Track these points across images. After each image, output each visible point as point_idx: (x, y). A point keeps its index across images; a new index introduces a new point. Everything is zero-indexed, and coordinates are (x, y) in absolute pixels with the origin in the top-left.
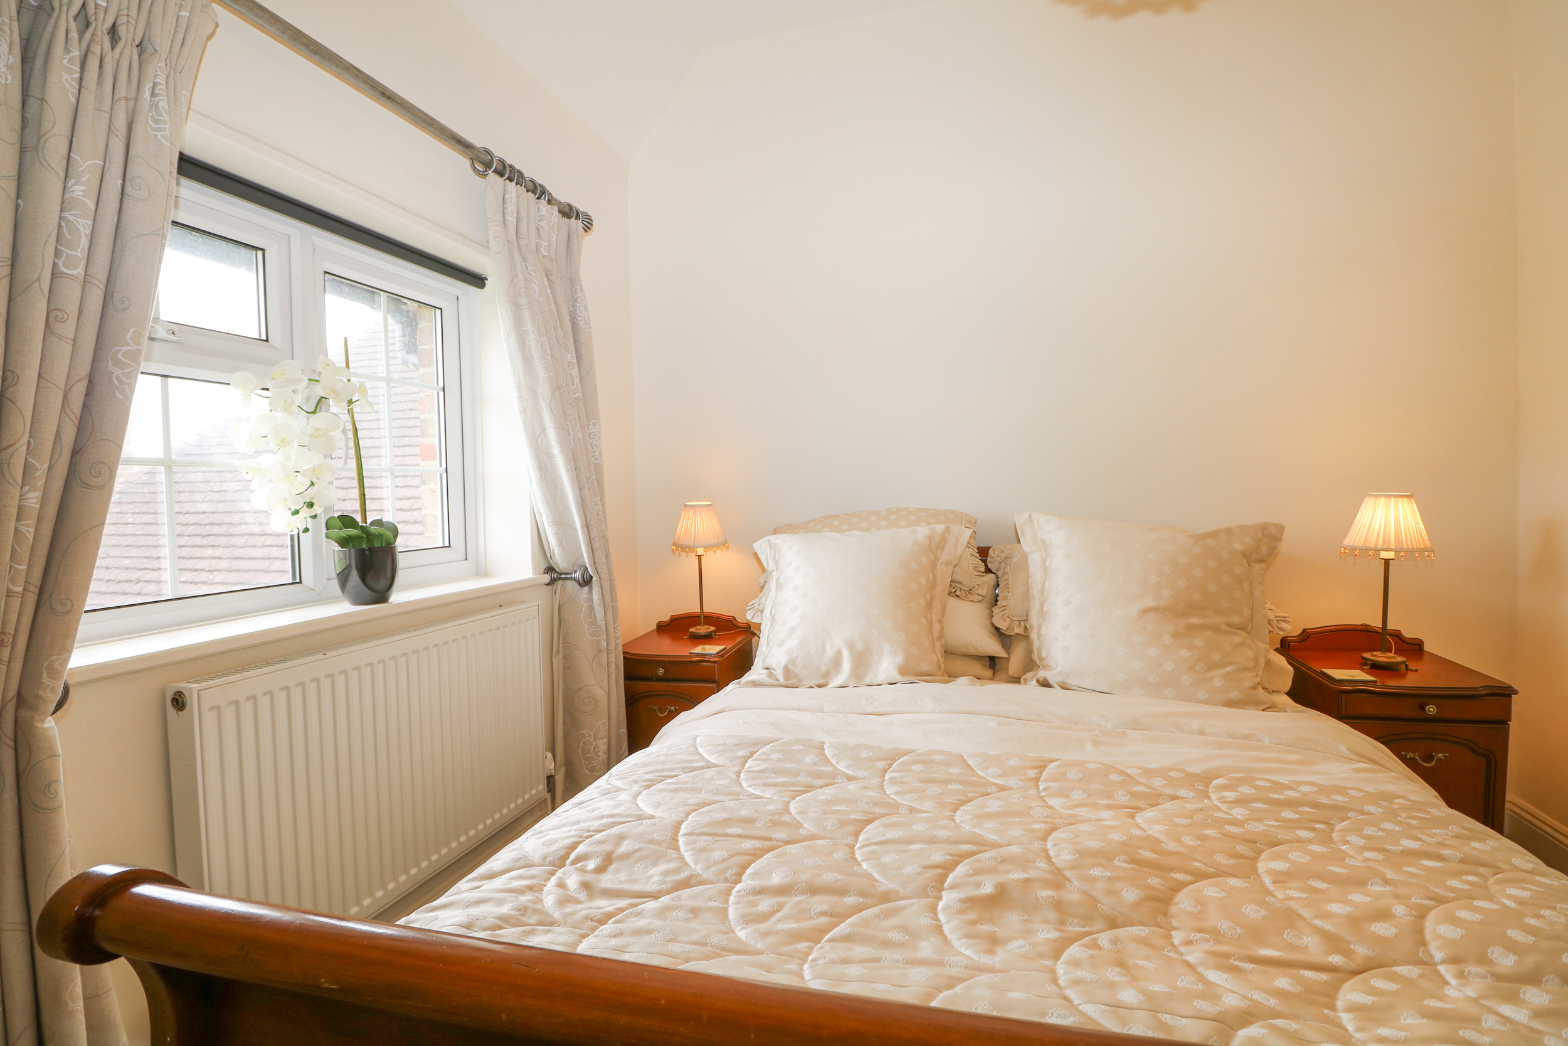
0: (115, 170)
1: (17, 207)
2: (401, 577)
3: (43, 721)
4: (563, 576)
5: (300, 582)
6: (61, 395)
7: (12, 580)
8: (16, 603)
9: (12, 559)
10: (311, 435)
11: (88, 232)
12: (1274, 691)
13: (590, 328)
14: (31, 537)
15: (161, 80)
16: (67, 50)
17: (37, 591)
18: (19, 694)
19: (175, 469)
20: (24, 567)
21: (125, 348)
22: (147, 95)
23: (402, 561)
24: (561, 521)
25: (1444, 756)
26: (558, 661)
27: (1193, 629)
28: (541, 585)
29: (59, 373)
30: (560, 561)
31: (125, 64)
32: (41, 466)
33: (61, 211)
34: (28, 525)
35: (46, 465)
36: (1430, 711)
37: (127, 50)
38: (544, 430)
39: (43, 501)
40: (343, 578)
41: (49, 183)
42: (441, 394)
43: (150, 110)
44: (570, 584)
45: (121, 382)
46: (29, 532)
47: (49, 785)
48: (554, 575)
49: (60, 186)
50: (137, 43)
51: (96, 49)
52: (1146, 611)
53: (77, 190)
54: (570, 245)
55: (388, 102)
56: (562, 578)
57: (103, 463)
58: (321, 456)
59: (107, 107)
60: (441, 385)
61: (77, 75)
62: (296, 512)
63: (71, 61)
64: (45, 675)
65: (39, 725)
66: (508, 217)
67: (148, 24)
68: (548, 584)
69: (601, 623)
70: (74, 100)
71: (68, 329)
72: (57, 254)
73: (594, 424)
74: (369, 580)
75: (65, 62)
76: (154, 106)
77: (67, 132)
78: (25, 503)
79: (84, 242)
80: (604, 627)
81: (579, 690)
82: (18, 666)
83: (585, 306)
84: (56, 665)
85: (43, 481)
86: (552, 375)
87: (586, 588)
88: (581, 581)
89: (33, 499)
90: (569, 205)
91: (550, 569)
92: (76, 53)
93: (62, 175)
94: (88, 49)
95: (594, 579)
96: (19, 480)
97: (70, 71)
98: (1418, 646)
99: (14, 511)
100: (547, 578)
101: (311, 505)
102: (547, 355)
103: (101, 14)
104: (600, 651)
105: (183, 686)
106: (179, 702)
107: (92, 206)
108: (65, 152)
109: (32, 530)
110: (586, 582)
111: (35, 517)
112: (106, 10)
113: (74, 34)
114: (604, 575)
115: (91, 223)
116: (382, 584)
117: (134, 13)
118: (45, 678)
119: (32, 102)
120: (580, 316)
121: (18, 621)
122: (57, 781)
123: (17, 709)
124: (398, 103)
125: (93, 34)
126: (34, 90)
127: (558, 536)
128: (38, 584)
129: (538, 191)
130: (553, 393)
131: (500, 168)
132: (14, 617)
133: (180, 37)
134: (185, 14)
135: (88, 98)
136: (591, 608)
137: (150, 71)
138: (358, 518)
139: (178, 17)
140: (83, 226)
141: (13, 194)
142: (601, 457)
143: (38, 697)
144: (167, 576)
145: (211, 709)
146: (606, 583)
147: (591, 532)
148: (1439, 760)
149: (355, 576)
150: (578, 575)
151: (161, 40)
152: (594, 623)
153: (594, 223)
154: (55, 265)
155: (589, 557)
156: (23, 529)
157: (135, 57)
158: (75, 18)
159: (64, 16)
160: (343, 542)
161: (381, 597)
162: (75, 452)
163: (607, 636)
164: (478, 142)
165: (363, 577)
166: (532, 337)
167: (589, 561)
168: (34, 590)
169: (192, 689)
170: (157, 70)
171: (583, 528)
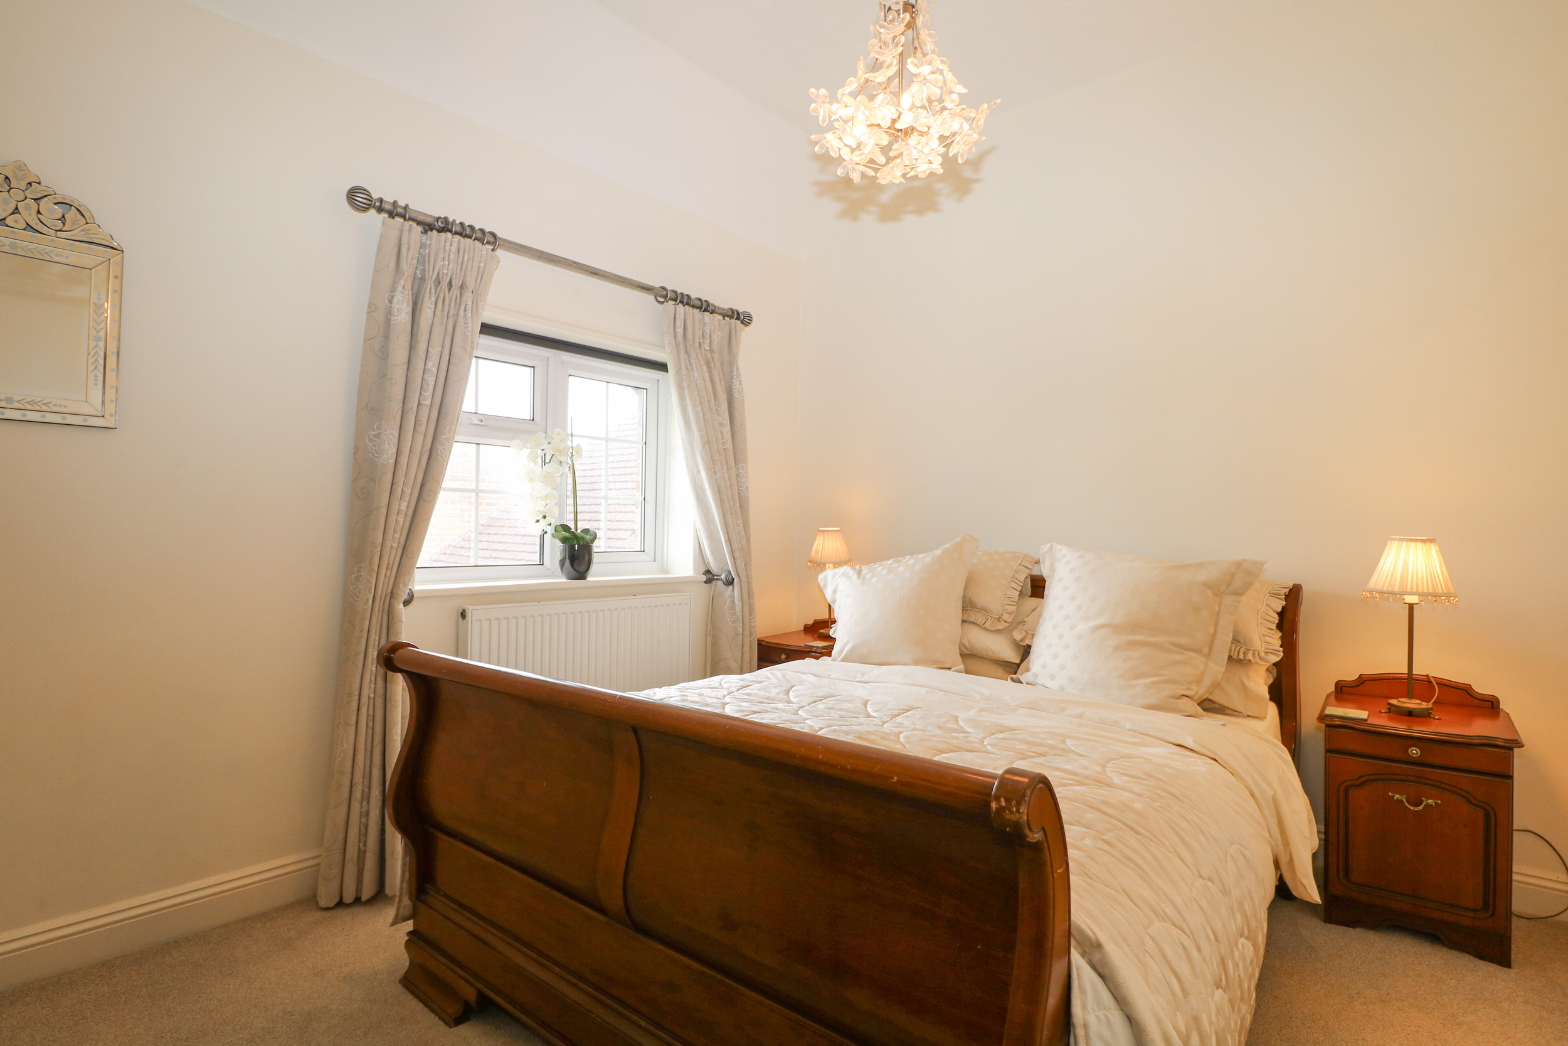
0: (447, 351)
1: (407, 375)
2: (594, 568)
3: (399, 605)
4: (715, 577)
5: (543, 564)
6: (418, 459)
7: (393, 542)
8: (394, 551)
9: (394, 532)
10: (545, 476)
11: (433, 383)
12: (1248, 716)
13: (742, 396)
14: (401, 523)
15: (469, 303)
16: (430, 299)
17: (402, 547)
18: (392, 592)
19: (480, 495)
20: (398, 536)
21: (445, 436)
22: (462, 311)
23: (596, 558)
24: (712, 537)
25: (1435, 803)
26: (709, 639)
27: (1132, 644)
28: (701, 582)
29: (417, 451)
30: (714, 569)
31: (454, 298)
32: (408, 492)
33: (423, 375)
34: (400, 518)
35: (410, 491)
36: (1413, 754)
37: (455, 290)
38: (699, 472)
39: (408, 507)
40: (562, 563)
41: (419, 364)
42: (644, 446)
43: (463, 318)
44: (720, 583)
45: (442, 452)
46: (401, 520)
47: (397, 633)
48: (710, 577)
49: (423, 364)
50: (460, 286)
51: (442, 295)
52: (1098, 628)
53: (430, 364)
54: (731, 340)
55: (596, 276)
56: (714, 579)
57: (432, 490)
58: (550, 488)
59: (445, 322)
60: (644, 441)
61: (433, 310)
62: (538, 521)
63: (431, 304)
64: (401, 584)
65: (397, 606)
66: (677, 330)
67: (465, 275)
68: (706, 582)
69: (739, 614)
70: (431, 322)
71: (422, 429)
72: (420, 394)
73: (742, 467)
74: (576, 566)
75: (429, 304)
76: (465, 316)
77: (427, 338)
78: (400, 508)
79: (431, 388)
80: (741, 617)
81: (720, 661)
82: (392, 579)
83: (740, 381)
84: (406, 581)
85: (408, 498)
86: (703, 433)
87: (731, 587)
88: (725, 581)
89: (404, 506)
90: (732, 310)
91: (708, 572)
92: (433, 299)
93: (424, 358)
94: (439, 295)
95: (735, 580)
96: (399, 497)
97: (430, 308)
98: (1490, 703)
99: (396, 511)
100: (704, 578)
101: (545, 517)
102: (700, 420)
103: (445, 277)
104: (737, 635)
105: (465, 607)
106: (463, 615)
107: (436, 371)
108: (426, 348)
109: (403, 520)
110: (730, 582)
111: (404, 514)
112: (447, 274)
113: (433, 290)
114: (744, 579)
115: (435, 379)
116: (582, 568)
117: (459, 272)
118: (401, 586)
119: (415, 325)
120: (735, 389)
121: (394, 560)
122: (401, 633)
123: (391, 598)
124: (601, 275)
125: (441, 288)
126: (416, 321)
127: (710, 547)
128: (403, 545)
129: (704, 307)
130: (703, 446)
131: (674, 296)
132: (392, 558)
133: (480, 277)
134: (482, 265)
135: (437, 319)
136: (733, 602)
137: (464, 300)
138: (572, 526)
139: (479, 267)
140: (431, 380)
141: (406, 371)
142: (748, 491)
143: (398, 594)
144: (472, 553)
145: (477, 620)
146: (744, 585)
147: (733, 545)
148: (1427, 806)
149: (567, 562)
150: (723, 577)
151: (470, 284)
152: (734, 614)
153: (754, 319)
154: (419, 400)
155: (731, 564)
156: (399, 519)
157: (459, 293)
158: (434, 282)
159: (429, 283)
160: (564, 540)
161: (582, 576)
162: (422, 485)
163: (743, 624)
164: (657, 284)
165: (572, 564)
166: (690, 408)
167: (732, 567)
168: (401, 546)
169: (470, 609)
170: (468, 298)
171: (726, 541)
